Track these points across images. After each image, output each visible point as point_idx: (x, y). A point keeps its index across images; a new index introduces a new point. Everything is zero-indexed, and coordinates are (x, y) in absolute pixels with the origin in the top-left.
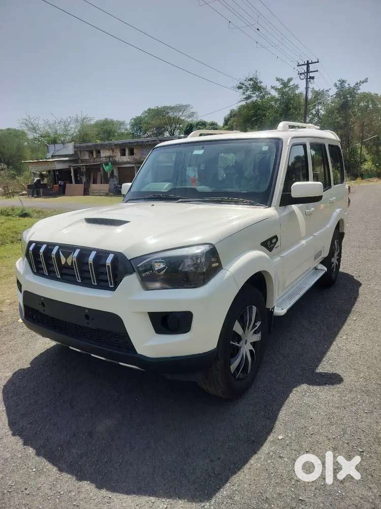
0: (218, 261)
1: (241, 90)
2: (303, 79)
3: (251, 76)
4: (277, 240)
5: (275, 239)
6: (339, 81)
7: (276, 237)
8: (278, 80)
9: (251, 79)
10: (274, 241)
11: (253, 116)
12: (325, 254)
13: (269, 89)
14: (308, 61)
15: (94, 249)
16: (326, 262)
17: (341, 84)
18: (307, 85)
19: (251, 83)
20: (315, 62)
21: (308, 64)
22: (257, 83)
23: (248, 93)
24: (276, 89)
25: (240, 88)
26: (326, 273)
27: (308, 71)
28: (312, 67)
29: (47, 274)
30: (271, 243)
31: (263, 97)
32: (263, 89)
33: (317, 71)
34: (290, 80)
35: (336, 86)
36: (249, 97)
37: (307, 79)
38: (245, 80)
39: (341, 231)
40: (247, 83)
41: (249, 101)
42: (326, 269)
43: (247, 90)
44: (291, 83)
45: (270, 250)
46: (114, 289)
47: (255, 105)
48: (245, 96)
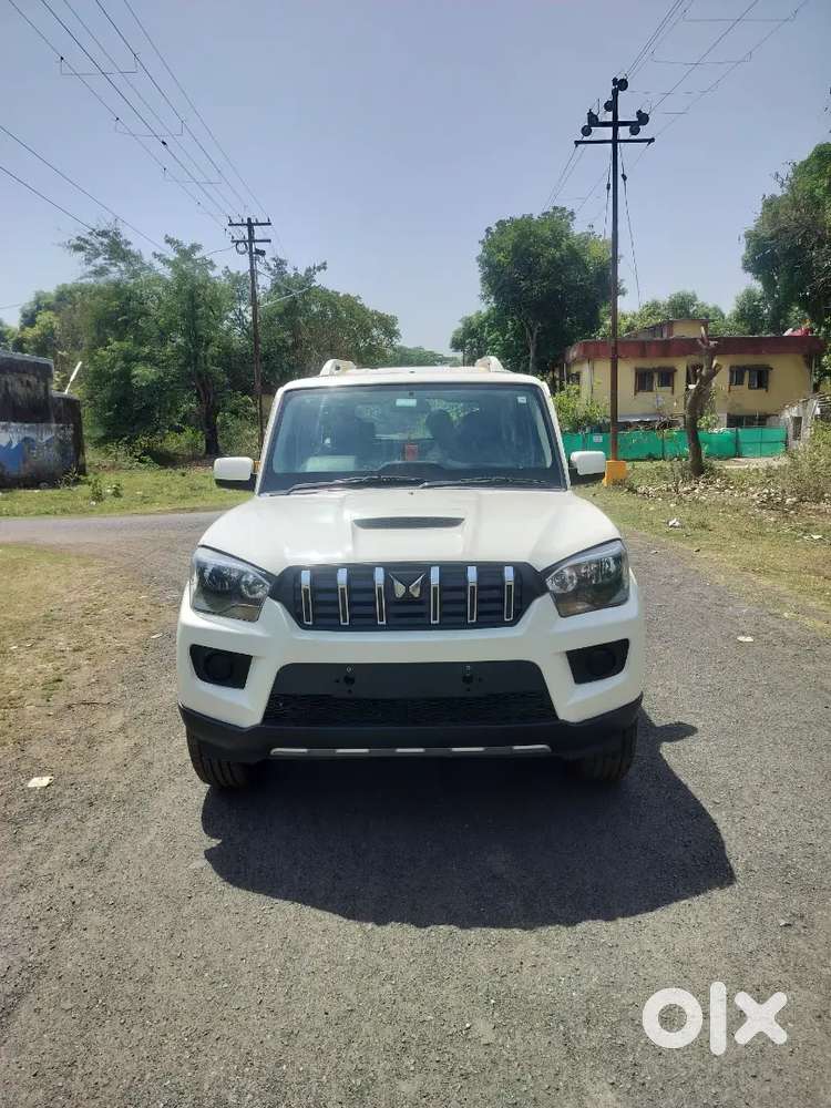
1: (81, 254)
2: (243, 253)
3: (103, 227)
6: (274, 259)
8: (169, 241)
9: (104, 234)
11: (118, 314)
13: (147, 258)
14: (249, 219)
17: (277, 266)
18: (252, 267)
19: (106, 241)
20: (263, 224)
21: (250, 225)
22: (118, 244)
23: (100, 261)
24: (166, 262)
25: (78, 248)
27: (252, 240)
28: (259, 232)
31: (135, 275)
32: (134, 256)
33: (270, 241)
34: (195, 248)
35: (270, 269)
36: (101, 272)
37: (251, 254)
38: (91, 234)
40: (96, 241)
41: (102, 280)
43: (97, 255)
44: (198, 255)
46: (513, 623)
47: (118, 290)
48: (91, 268)
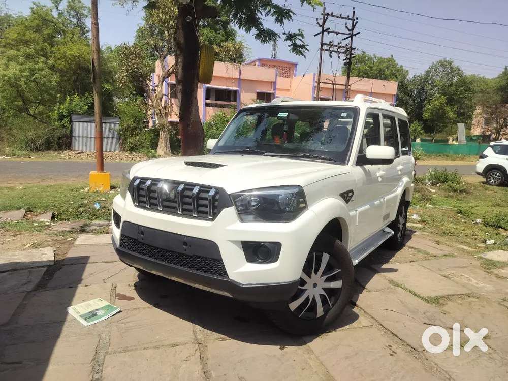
0: (305, 202)
4: (353, 194)
5: (351, 193)
7: (351, 191)
10: (350, 194)
12: (393, 218)
15: (198, 185)
16: (393, 225)
26: (393, 235)
29: (149, 207)
30: (348, 196)
39: (407, 199)
42: (393, 232)
45: (347, 201)
46: (213, 220)
